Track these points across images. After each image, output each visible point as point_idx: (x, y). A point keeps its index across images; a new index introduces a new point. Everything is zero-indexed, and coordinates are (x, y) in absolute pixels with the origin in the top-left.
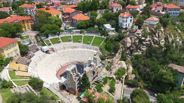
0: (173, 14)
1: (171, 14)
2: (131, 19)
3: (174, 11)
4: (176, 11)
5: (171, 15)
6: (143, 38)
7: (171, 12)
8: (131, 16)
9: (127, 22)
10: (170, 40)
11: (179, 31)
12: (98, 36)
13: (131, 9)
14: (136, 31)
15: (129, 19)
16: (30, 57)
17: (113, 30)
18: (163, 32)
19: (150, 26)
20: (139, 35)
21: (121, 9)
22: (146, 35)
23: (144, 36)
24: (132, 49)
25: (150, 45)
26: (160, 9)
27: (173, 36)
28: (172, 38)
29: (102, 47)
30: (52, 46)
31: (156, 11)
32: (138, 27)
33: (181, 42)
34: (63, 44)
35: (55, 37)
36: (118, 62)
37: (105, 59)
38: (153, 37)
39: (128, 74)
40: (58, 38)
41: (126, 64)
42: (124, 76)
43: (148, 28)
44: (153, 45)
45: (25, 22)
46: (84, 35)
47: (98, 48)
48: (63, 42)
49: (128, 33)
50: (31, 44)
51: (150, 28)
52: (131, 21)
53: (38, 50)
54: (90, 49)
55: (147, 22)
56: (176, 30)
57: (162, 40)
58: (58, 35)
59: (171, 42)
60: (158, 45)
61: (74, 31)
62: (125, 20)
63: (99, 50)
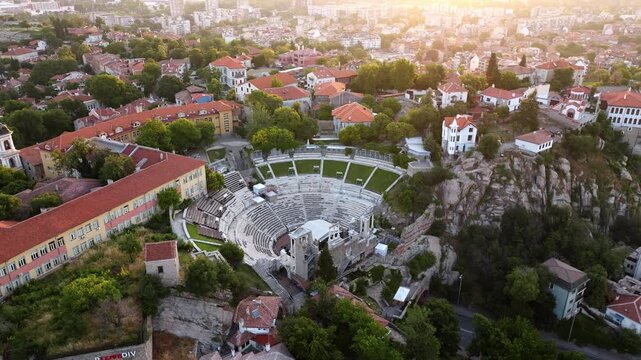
0: (625, 122)
1: (619, 122)
2: (471, 134)
3: (628, 113)
4: (632, 113)
5: (619, 125)
6: (496, 186)
7: (618, 115)
8: (471, 127)
9: (458, 140)
10: (586, 197)
11: (627, 174)
12: (387, 166)
13: (494, 100)
14: (476, 166)
15: (465, 133)
16: (225, 200)
17: (425, 157)
18: (569, 174)
19: (522, 155)
20: (485, 178)
21: (465, 99)
22: (504, 178)
23: (498, 181)
24: (461, 208)
25: (517, 206)
26: (575, 108)
27: (595, 187)
28: (591, 192)
29: (389, 197)
30: (274, 181)
31: (565, 112)
32: (481, 157)
33: (625, 205)
34: (298, 178)
35: (283, 158)
36: (418, 239)
37: (390, 226)
38: (529, 185)
39: (441, 270)
40: (290, 164)
41: (442, 244)
42: (428, 273)
43: (516, 159)
44: (527, 206)
45: (221, 115)
46: (352, 161)
47: (379, 197)
48: (299, 173)
49: (457, 170)
50: (228, 171)
51: (523, 160)
52: (470, 137)
53: (242, 186)
54: (360, 198)
55: (519, 143)
56: (618, 172)
57: (558, 193)
58: (291, 156)
59: (589, 204)
60: (542, 206)
61: (329, 147)
62: (454, 135)
63: (380, 202)
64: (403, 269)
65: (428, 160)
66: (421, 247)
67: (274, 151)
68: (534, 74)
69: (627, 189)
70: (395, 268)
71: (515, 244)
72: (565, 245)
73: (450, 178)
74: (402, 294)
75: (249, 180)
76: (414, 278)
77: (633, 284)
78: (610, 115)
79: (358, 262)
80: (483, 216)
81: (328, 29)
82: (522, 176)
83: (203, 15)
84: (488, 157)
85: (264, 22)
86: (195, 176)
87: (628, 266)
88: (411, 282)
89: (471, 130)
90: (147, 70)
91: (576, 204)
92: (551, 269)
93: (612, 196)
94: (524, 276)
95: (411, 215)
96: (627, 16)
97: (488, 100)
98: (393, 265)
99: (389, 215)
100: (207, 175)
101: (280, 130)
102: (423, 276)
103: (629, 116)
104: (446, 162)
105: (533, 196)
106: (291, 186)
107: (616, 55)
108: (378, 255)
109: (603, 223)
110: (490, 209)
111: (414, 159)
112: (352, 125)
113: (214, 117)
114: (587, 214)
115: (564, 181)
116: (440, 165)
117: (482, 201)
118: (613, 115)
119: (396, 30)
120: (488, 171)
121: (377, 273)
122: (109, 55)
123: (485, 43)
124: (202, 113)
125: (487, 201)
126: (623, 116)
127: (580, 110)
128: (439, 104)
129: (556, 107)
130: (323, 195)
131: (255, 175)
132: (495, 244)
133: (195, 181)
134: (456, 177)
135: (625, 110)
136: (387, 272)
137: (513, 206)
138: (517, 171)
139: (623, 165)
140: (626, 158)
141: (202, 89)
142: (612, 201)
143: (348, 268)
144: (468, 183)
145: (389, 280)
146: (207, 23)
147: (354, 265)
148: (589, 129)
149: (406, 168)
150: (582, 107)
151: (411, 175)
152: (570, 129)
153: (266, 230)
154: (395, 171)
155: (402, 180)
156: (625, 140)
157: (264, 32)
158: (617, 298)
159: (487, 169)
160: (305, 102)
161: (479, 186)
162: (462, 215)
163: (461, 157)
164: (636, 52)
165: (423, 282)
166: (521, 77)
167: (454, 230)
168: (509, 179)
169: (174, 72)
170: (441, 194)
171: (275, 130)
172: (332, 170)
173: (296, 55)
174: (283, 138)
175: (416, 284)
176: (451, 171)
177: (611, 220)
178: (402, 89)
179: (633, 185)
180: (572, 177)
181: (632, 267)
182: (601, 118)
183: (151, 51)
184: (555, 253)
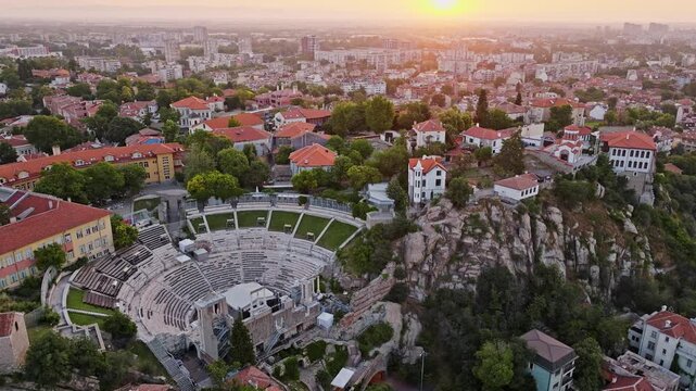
0: (630, 166)
1: (622, 166)
2: (439, 177)
3: (632, 155)
4: (642, 156)
5: (623, 169)
6: (469, 241)
7: (621, 158)
8: (439, 169)
9: (424, 185)
10: (582, 253)
11: (631, 226)
12: (345, 217)
13: (477, 141)
14: (443, 215)
15: (431, 177)
16: (137, 260)
17: (390, 206)
18: (561, 226)
19: (502, 203)
20: (454, 231)
21: (443, 139)
22: (478, 231)
23: (472, 235)
24: (426, 268)
25: (497, 264)
26: (569, 149)
27: (592, 241)
28: (588, 247)
29: (344, 255)
30: (208, 236)
31: (557, 154)
32: (449, 205)
33: (629, 264)
34: (238, 231)
35: (225, 208)
36: (373, 305)
37: (342, 290)
38: (510, 239)
39: (401, 345)
40: (231, 215)
41: (403, 312)
42: (384, 349)
43: (494, 208)
44: (510, 265)
45: (160, 158)
46: (305, 211)
47: (331, 254)
48: (239, 226)
49: (421, 222)
50: (151, 224)
51: (502, 208)
52: (438, 182)
53: (164, 242)
54: (310, 255)
55: (498, 188)
56: (621, 223)
57: (547, 250)
58: (234, 205)
59: (586, 262)
60: (528, 265)
61: (280, 195)
62: (419, 179)
63: (332, 261)
64: (352, 345)
65: (392, 210)
66: (377, 316)
67: (212, 200)
68: (529, 113)
69: (631, 243)
70: (340, 343)
71: (492, 312)
72: (551, 313)
73: (414, 231)
74: (343, 377)
75: (176, 234)
76: (365, 356)
77: (635, 362)
78: (612, 158)
79: (293, 336)
80: (455, 277)
81: (333, 75)
82: (502, 229)
83: (199, 60)
84: (459, 205)
85: (265, 67)
86: (96, 229)
87: (633, 337)
88: (360, 361)
89: (439, 173)
90: (101, 112)
91: (571, 263)
92: (530, 345)
93: (613, 252)
94: (495, 354)
95: (366, 276)
96: (653, 63)
97: (471, 140)
98: (340, 339)
99: (341, 276)
100: (113, 227)
101: (220, 175)
102: (376, 353)
103: (633, 159)
104: (410, 211)
105: (516, 252)
106: (228, 243)
107: (638, 100)
108: (321, 327)
109: (603, 285)
110: (464, 269)
111: (375, 209)
112: (309, 169)
113: (150, 162)
114: (584, 274)
115: (555, 234)
116: (404, 215)
117: (454, 258)
118: (615, 158)
119: (404, 75)
120: (459, 221)
121: (316, 351)
122: (68, 97)
123: (500, 88)
124: (136, 156)
125: (460, 259)
126: (627, 158)
127: (575, 152)
128: (414, 146)
129: (547, 149)
130: (267, 253)
131: (186, 229)
132: (467, 311)
133: (94, 236)
134: (421, 230)
135: (628, 152)
136: (330, 349)
137: (493, 265)
138: (496, 222)
139: (627, 216)
140: (631, 208)
141: (156, 132)
142: (613, 258)
143: (279, 344)
144: (434, 236)
145: (332, 359)
146: (202, 67)
147: (288, 340)
148: (585, 172)
149: (365, 219)
150: (577, 148)
151: (369, 227)
152: (563, 173)
153: (188, 296)
154: (353, 223)
155: (360, 234)
156: (630, 186)
157: (260, 77)
158: (614, 380)
159: (457, 219)
160: (262, 145)
161: (448, 241)
162: (429, 276)
163: (428, 205)
164: (660, 97)
165: (374, 362)
166: (513, 117)
167: (420, 295)
168: (485, 231)
169: (133, 115)
170: (403, 251)
171: (215, 175)
172: (280, 222)
173: (273, 96)
174: (223, 185)
175: (366, 363)
176: (416, 222)
177: (613, 281)
178: (379, 131)
179: (639, 239)
180: (565, 230)
181: (638, 340)
182: (602, 161)
183: (113, 92)
184: (538, 323)
